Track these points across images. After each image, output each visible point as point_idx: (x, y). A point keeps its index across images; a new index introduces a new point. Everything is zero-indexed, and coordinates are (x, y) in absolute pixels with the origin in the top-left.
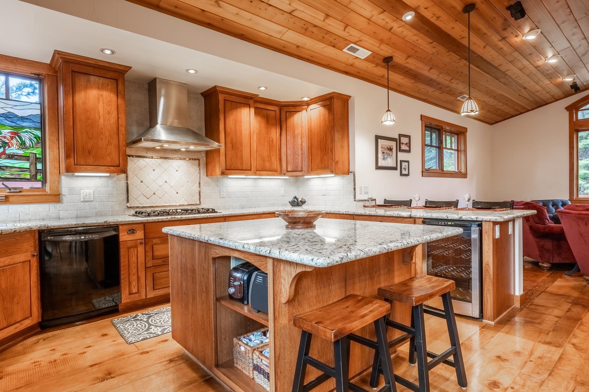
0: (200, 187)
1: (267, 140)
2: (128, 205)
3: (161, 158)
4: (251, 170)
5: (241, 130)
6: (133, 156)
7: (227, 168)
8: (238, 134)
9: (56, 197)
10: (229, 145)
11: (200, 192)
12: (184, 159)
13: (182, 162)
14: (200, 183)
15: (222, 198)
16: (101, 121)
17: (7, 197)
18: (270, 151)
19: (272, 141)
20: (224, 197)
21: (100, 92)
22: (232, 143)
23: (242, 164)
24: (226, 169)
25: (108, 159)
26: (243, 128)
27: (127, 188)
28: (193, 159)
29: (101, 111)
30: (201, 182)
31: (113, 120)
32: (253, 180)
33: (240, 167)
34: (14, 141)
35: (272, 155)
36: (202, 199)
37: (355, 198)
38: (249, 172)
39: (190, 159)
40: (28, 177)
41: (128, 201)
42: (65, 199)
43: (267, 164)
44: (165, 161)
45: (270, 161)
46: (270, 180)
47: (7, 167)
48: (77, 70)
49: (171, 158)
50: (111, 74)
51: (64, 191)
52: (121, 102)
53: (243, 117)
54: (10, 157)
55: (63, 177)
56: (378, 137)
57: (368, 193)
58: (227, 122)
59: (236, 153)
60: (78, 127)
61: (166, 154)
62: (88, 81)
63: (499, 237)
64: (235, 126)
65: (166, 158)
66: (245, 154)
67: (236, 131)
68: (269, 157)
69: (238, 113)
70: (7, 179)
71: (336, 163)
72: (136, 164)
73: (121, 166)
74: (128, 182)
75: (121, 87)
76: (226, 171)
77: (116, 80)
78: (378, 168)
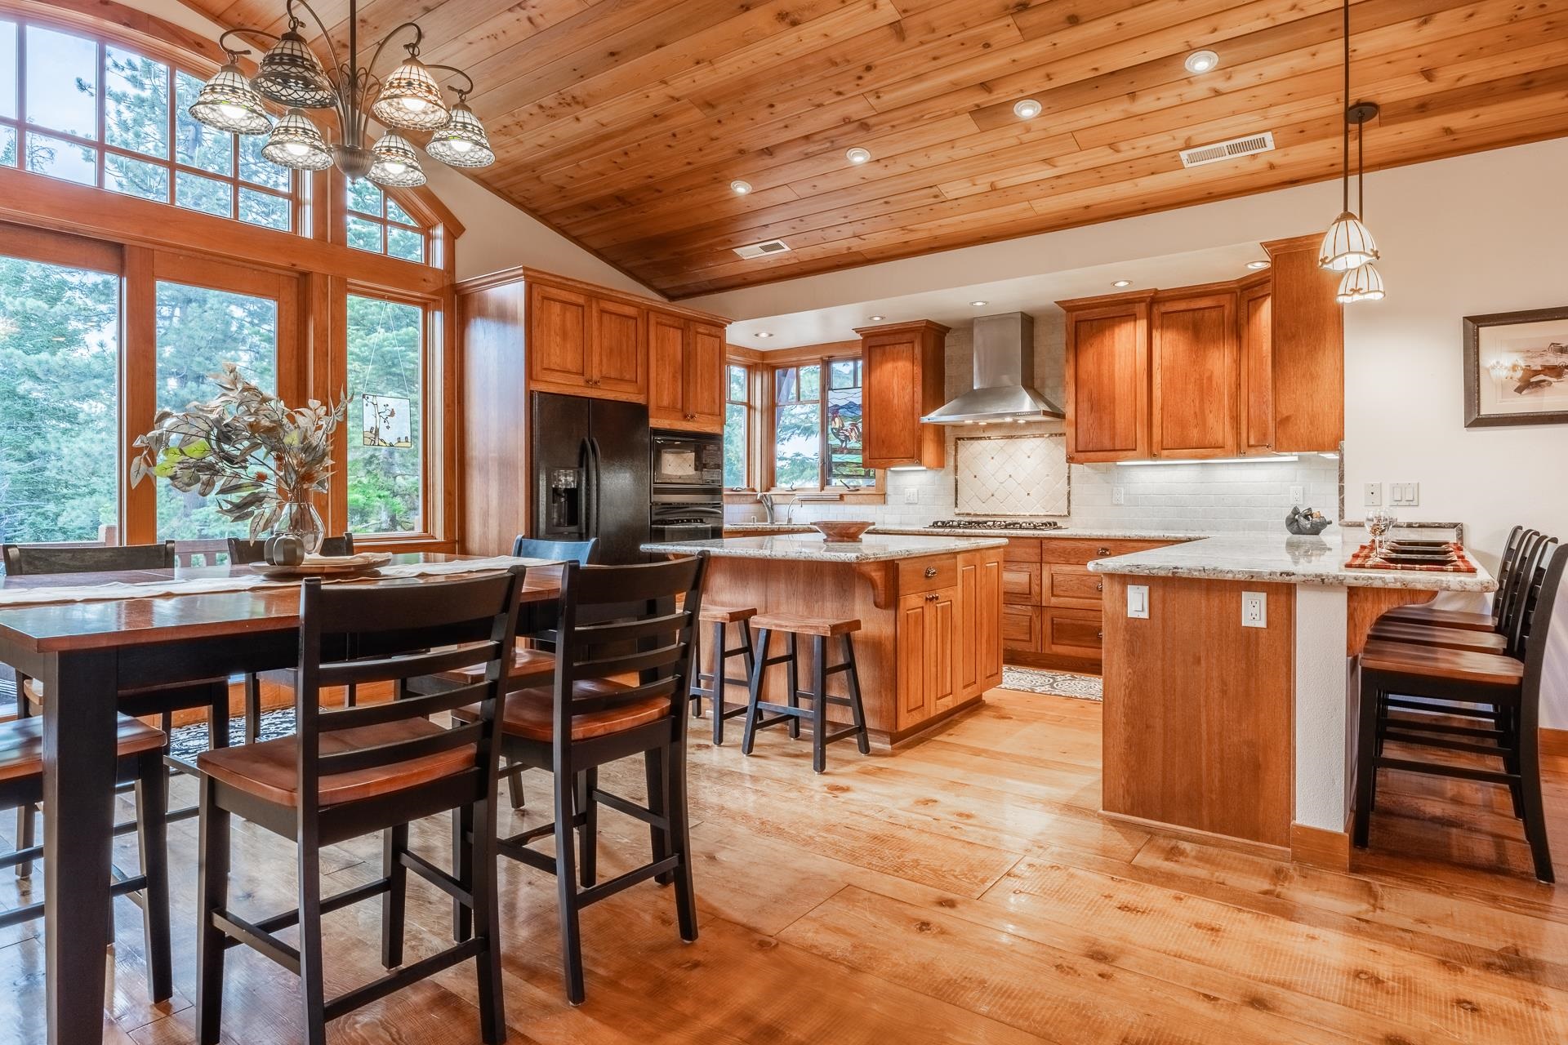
0: (1069, 484)
1: (1193, 380)
2: (957, 511)
3: (1003, 438)
4: (1135, 450)
5: (1114, 370)
6: (963, 439)
7: (1079, 449)
8: (1106, 381)
9: (882, 496)
10: (1085, 406)
11: (1069, 493)
12: (1041, 436)
13: (1038, 441)
14: (1069, 477)
15: (1117, 505)
16: (896, 401)
17: (842, 496)
18: (1202, 400)
19: (1210, 378)
20: (1121, 505)
21: (896, 364)
22: (1090, 399)
23: (1113, 438)
24: (1077, 451)
25: (902, 449)
26: (1117, 366)
27: (956, 485)
28: (1056, 435)
29: (896, 388)
30: (1072, 477)
31: (907, 398)
32: (1199, 468)
33: (1107, 444)
34: (853, 434)
35: (1207, 411)
36: (1073, 504)
37: (1341, 517)
38: (1131, 453)
39: (1051, 435)
40: (863, 473)
41: (956, 506)
42: (890, 499)
43: (1194, 434)
44: (1010, 441)
45: (1202, 423)
46: (1252, 466)
47: (847, 462)
48: (873, 344)
49: (1020, 437)
50: (907, 337)
51: (890, 490)
52: (918, 370)
53: (1117, 345)
54: (851, 451)
55: (889, 473)
56: (1477, 322)
57: (1412, 503)
58: (1081, 362)
59: (1101, 418)
60: (873, 412)
61: (1012, 431)
62: (884, 353)
63: (1145, 615)
64: (1099, 364)
65: (1011, 437)
66: (1122, 416)
67: (1100, 375)
68: (1201, 417)
69: (1107, 341)
70: (848, 476)
71: (1283, 422)
72: (969, 450)
73: (915, 457)
74: (958, 477)
75: (918, 350)
76: (1076, 455)
77: (912, 342)
78: (1478, 421)
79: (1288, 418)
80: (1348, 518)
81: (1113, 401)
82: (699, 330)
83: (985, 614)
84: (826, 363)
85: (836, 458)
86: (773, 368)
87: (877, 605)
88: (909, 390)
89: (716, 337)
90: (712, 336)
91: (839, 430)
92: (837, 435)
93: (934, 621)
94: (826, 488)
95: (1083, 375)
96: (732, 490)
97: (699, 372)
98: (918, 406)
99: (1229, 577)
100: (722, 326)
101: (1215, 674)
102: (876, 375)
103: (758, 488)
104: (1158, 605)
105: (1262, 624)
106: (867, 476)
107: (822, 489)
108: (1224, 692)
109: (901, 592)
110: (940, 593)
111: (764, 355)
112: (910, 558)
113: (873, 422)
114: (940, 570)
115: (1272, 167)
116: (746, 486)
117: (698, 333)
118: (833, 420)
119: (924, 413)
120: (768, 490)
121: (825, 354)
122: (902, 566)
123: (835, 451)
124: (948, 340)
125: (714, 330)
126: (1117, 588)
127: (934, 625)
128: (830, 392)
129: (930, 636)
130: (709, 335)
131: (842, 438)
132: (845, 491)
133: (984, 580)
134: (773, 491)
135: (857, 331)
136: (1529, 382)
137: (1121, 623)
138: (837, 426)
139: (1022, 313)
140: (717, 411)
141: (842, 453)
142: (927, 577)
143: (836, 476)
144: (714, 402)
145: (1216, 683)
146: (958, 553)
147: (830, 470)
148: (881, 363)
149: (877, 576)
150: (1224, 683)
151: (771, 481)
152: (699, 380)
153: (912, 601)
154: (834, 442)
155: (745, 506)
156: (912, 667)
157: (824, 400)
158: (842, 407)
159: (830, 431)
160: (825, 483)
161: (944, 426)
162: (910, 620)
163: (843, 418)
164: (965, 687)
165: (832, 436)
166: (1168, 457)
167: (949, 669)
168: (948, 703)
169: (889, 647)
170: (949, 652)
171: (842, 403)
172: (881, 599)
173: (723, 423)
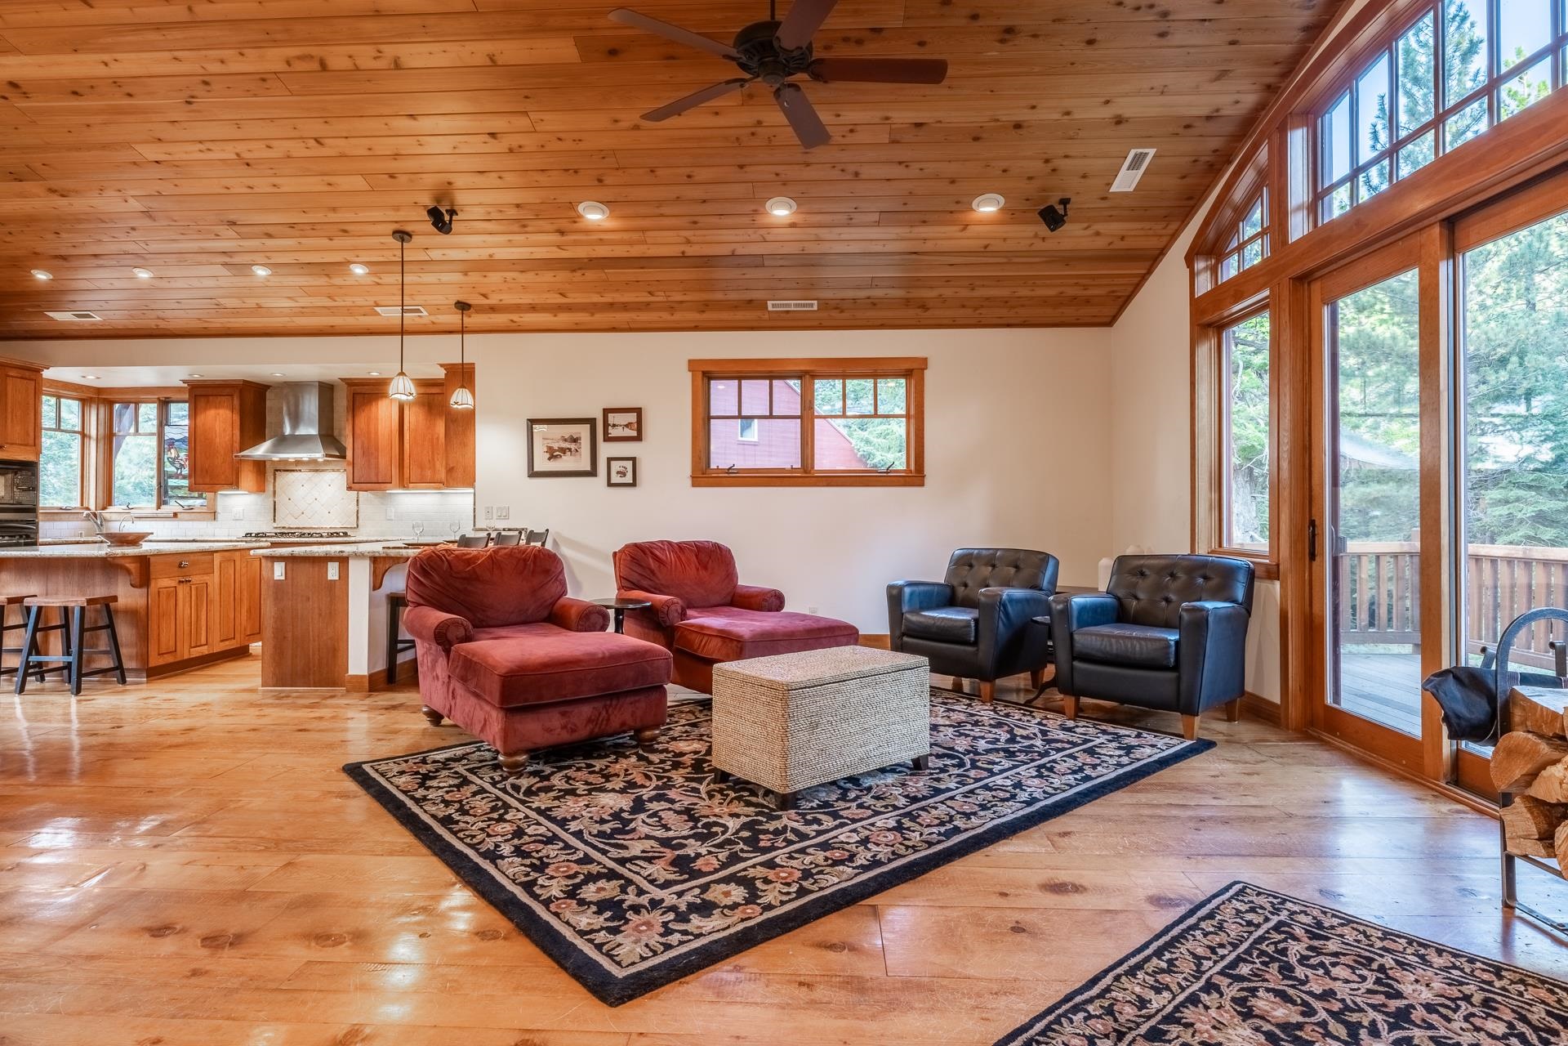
0: (358, 505)
2: (275, 525)
3: (310, 471)
4: (392, 483)
6: (279, 471)
7: (355, 481)
8: (373, 434)
9: (213, 514)
10: (359, 450)
11: (358, 512)
12: (338, 471)
13: (335, 475)
14: (357, 500)
16: (218, 440)
17: (175, 515)
18: (433, 453)
21: (217, 411)
22: (363, 447)
23: (377, 475)
24: (354, 483)
25: (223, 477)
26: (380, 425)
27: (275, 505)
29: (218, 430)
30: (360, 499)
33: (373, 479)
36: (360, 521)
37: (475, 525)
38: (389, 485)
39: (344, 470)
40: (195, 495)
41: (274, 521)
42: (219, 516)
43: (429, 474)
44: (316, 474)
45: (432, 468)
47: (181, 486)
48: (198, 393)
49: (323, 471)
50: (228, 391)
51: (219, 509)
52: (237, 418)
53: (380, 412)
54: (184, 477)
55: (219, 496)
56: (533, 422)
57: (506, 517)
58: (357, 422)
59: (369, 461)
60: (198, 448)
61: (314, 466)
62: (208, 402)
63: (283, 578)
64: (368, 425)
65: (317, 471)
66: (383, 461)
67: (369, 433)
68: (432, 462)
69: (373, 408)
70: (182, 498)
71: (450, 470)
72: (285, 479)
73: (234, 483)
74: (276, 500)
75: (236, 402)
76: (353, 485)
77: (232, 395)
78: (533, 474)
79: (453, 468)
80: (477, 526)
81: (377, 450)
82: (11, 374)
83: (245, 593)
84: (164, 404)
85: (172, 482)
86: (111, 403)
87: (132, 585)
88: (229, 432)
89: (32, 380)
90: (26, 379)
91: (174, 459)
92: (172, 463)
93: (188, 596)
94: (163, 507)
95: (357, 431)
96: (61, 509)
97: (9, 410)
98: (237, 445)
99: (317, 555)
100: (38, 371)
101: (316, 605)
102: (201, 418)
103: (92, 507)
104: (289, 572)
105: (336, 578)
106: (200, 497)
107: (159, 507)
108: (320, 615)
109: (152, 577)
110: (195, 579)
111: (99, 390)
112: (159, 555)
113: (198, 455)
114: (193, 564)
115: (433, 323)
116: (79, 505)
117: (9, 376)
118: (169, 450)
119: (241, 450)
120: (104, 508)
121: (162, 396)
122: (152, 560)
123: (171, 477)
124: (268, 394)
125: (27, 374)
126: (269, 564)
127: (188, 599)
128: (166, 427)
129: (184, 606)
130: (22, 378)
131: (178, 466)
132: (178, 509)
133: (244, 570)
134: (111, 509)
135: (184, 382)
136: (553, 455)
137: (272, 583)
138: (173, 456)
139: (319, 382)
140: (31, 442)
141: (177, 478)
142: (180, 567)
143: (171, 497)
144: (28, 435)
145: (316, 611)
146: (217, 551)
147: (166, 492)
148: (206, 409)
149: (132, 566)
150: (320, 610)
151: (108, 501)
152: (9, 416)
153: (163, 582)
154: (170, 468)
155: (76, 523)
156: (164, 625)
157: (160, 434)
158: (177, 441)
159: (166, 460)
160: (161, 503)
161: (265, 462)
162: (161, 595)
163: (178, 450)
164: (222, 641)
165: (167, 464)
166: (414, 488)
167: (204, 628)
168: (205, 650)
169: (143, 613)
170: (204, 617)
171: (177, 437)
172: (137, 581)
173: (38, 453)
